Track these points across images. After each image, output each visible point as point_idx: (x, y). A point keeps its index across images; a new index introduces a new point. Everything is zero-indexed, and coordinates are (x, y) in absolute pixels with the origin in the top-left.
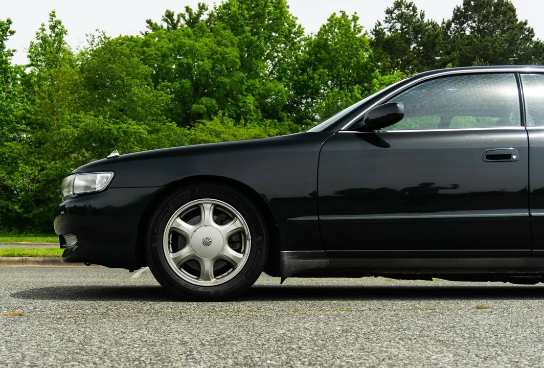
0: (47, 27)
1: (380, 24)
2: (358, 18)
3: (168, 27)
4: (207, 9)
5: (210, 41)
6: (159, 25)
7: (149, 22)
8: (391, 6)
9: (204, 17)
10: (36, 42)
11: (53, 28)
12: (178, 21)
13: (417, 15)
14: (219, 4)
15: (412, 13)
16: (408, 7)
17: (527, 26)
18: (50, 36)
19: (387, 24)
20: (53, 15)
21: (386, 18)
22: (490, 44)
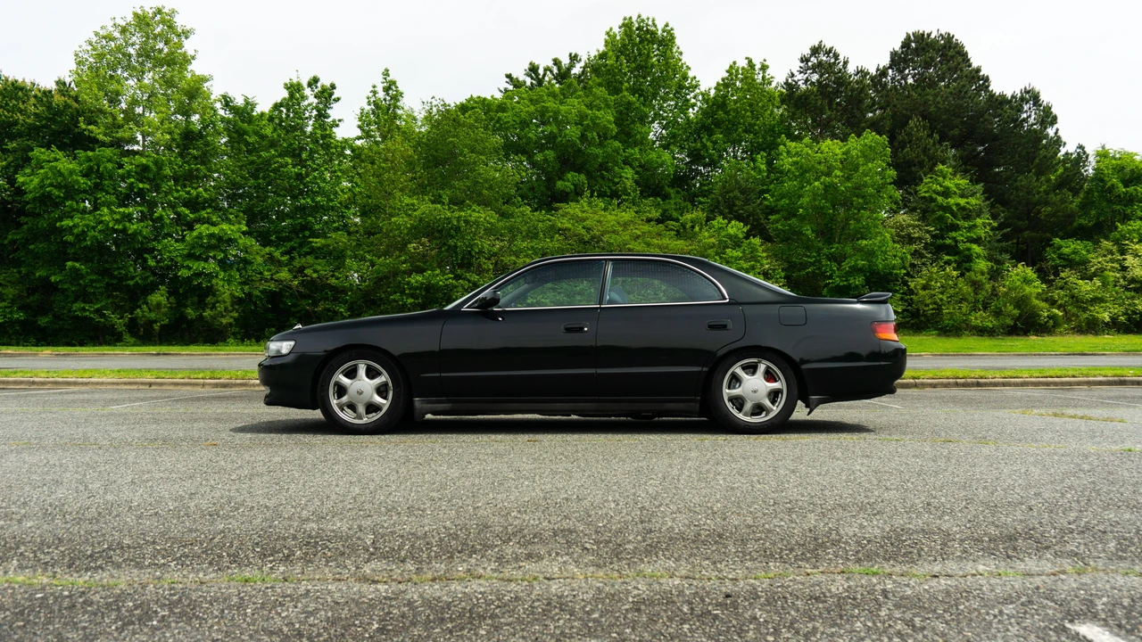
0: (380, 89)
1: (793, 75)
2: (768, 67)
3: (532, 83)
4: (580, 60)
5: (579, 103)
6: (521, 79)
7: (509, 76)
8: (807, 52)
9: (577, 70)
10: (368, 108)
11: (386, 90)
12: (544, 75)
13: (839, 63)
14: (594, 53)
15: (833, 60)
16: (828, 53)
17: (981, 74)
18: (385, 100)
19: (802, 74)
20: (386, 73)
21: (801, 67)
22: (931, 98)
